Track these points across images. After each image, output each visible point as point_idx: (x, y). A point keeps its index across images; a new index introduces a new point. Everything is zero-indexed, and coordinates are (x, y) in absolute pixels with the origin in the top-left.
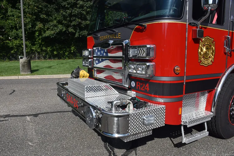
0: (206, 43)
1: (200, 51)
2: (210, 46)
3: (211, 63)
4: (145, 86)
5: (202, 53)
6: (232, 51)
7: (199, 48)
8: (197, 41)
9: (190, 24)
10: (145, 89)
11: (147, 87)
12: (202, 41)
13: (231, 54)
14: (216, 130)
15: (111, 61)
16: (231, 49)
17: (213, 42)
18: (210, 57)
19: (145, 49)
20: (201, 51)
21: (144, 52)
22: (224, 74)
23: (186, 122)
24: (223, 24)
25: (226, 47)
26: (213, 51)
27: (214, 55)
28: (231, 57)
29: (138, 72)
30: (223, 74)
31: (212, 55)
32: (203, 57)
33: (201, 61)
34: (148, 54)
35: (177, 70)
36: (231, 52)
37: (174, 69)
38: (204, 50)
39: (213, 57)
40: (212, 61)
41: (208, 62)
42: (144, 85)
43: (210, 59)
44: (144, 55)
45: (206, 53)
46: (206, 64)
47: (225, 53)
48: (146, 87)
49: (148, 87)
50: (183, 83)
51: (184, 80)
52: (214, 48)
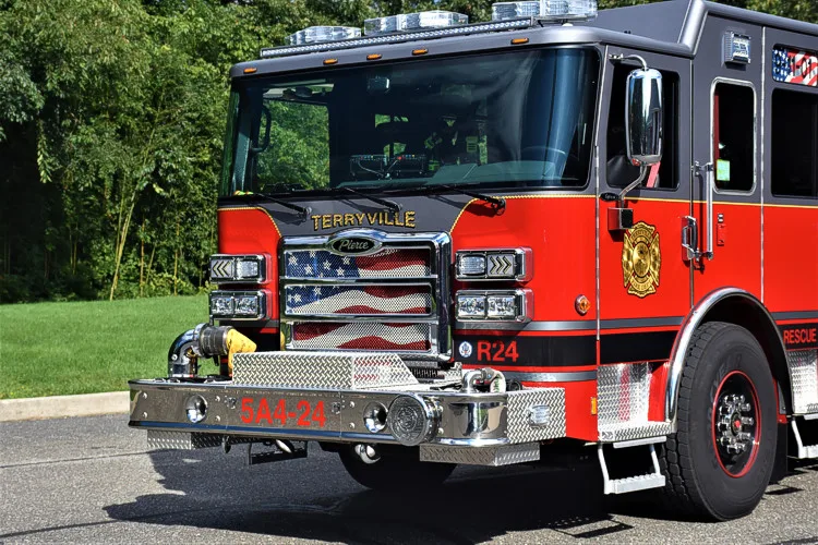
0: (639, 239)
1: (625, 258)
2: (649, 245)
3: (652, 290)
4: (506, 348)
5: (630, 263)
6: (703, 255)
7: (623, 253)
8: (618, 236)
9: (603, 197)
10: (507, 355)
11: (511, 352)
12: (629, 235)
13: (701, 263)
14: (684, 484)
15: (371, 294)
16: (701, 250)
17: (653, 236)
18: (649, 274)
19: (510, 259)
20: (629, 259)
21: (508, 264)
22: (688, 321)
23: (610, 433)
24: (675, 186)
25: (687, 246)
26: (655, 259)
27: (660, 268)
28: (702, 272)
29: (491, 313)
30: (684, 319)
31: (654, 266)
32: (634, 274)
33: (629, 284)
34: (518, 270)
35: (583, 304)
36: (701, 260)
37: (576, 303)
38: (636, 255)
39: (656, 273)
40: (654, 283)
41: (645, 286)
42: (502, 346)
43: (651, 279)
44: (510, 271)
45: (639, 264)
46: (641, 293)
47: (687, 263)
48: (508, 350)
49: (514, 350)
50: (595, 336)
51: (596, 329)
52: (657, 250)
